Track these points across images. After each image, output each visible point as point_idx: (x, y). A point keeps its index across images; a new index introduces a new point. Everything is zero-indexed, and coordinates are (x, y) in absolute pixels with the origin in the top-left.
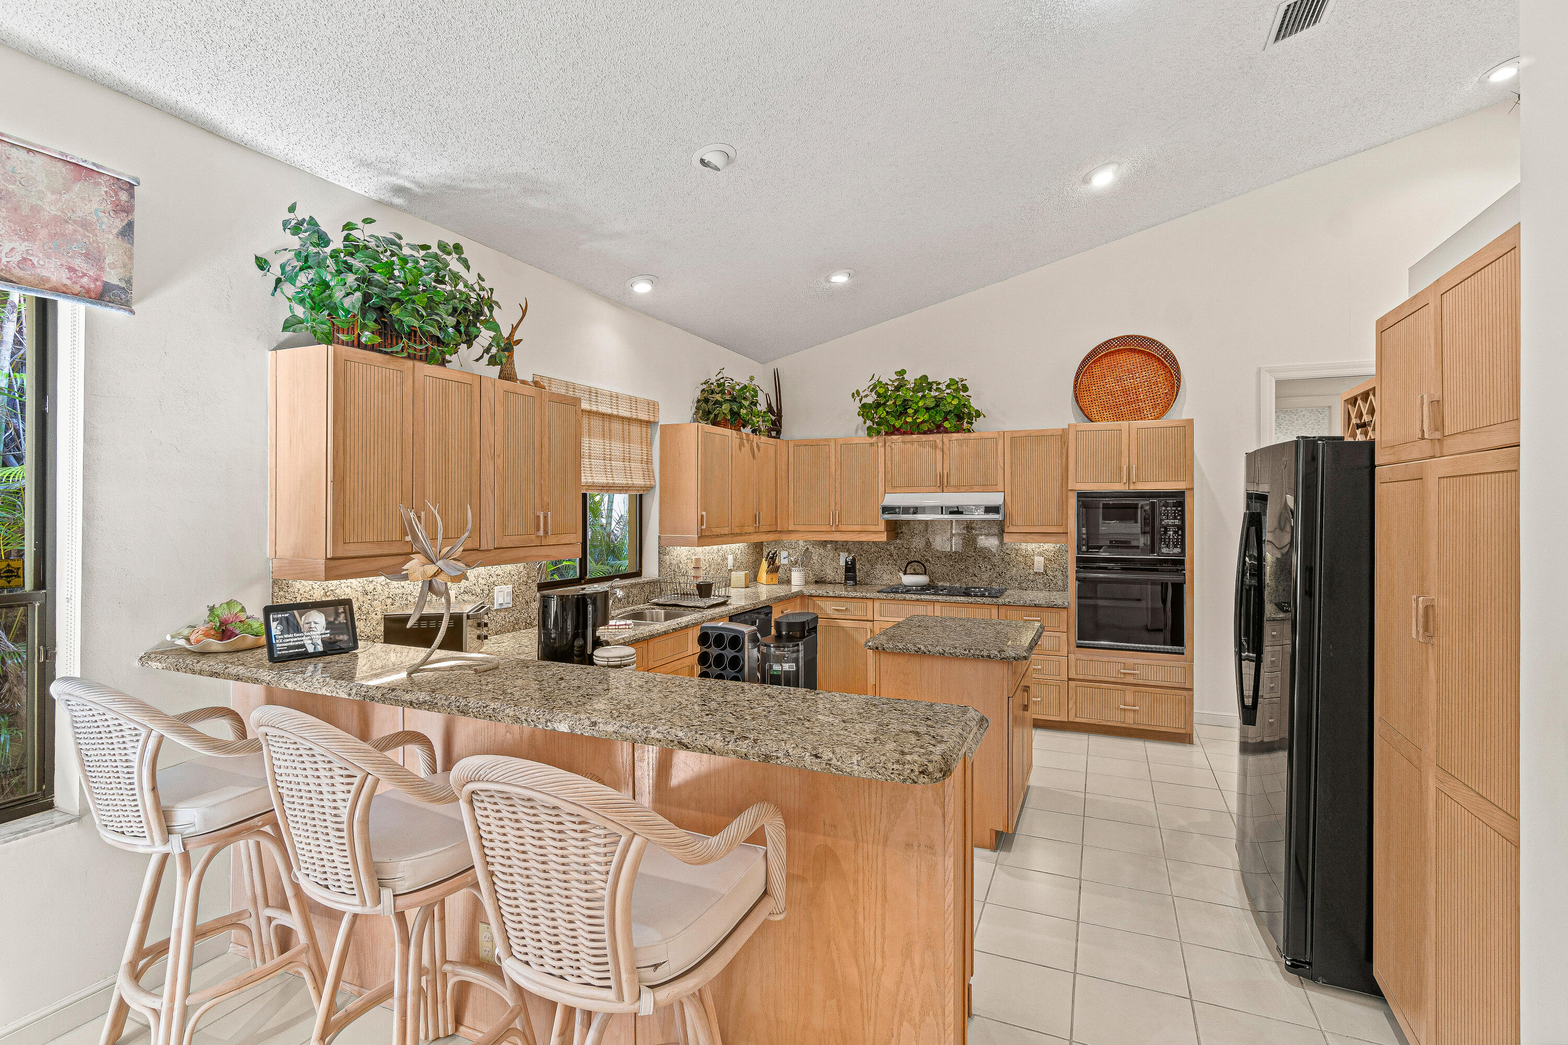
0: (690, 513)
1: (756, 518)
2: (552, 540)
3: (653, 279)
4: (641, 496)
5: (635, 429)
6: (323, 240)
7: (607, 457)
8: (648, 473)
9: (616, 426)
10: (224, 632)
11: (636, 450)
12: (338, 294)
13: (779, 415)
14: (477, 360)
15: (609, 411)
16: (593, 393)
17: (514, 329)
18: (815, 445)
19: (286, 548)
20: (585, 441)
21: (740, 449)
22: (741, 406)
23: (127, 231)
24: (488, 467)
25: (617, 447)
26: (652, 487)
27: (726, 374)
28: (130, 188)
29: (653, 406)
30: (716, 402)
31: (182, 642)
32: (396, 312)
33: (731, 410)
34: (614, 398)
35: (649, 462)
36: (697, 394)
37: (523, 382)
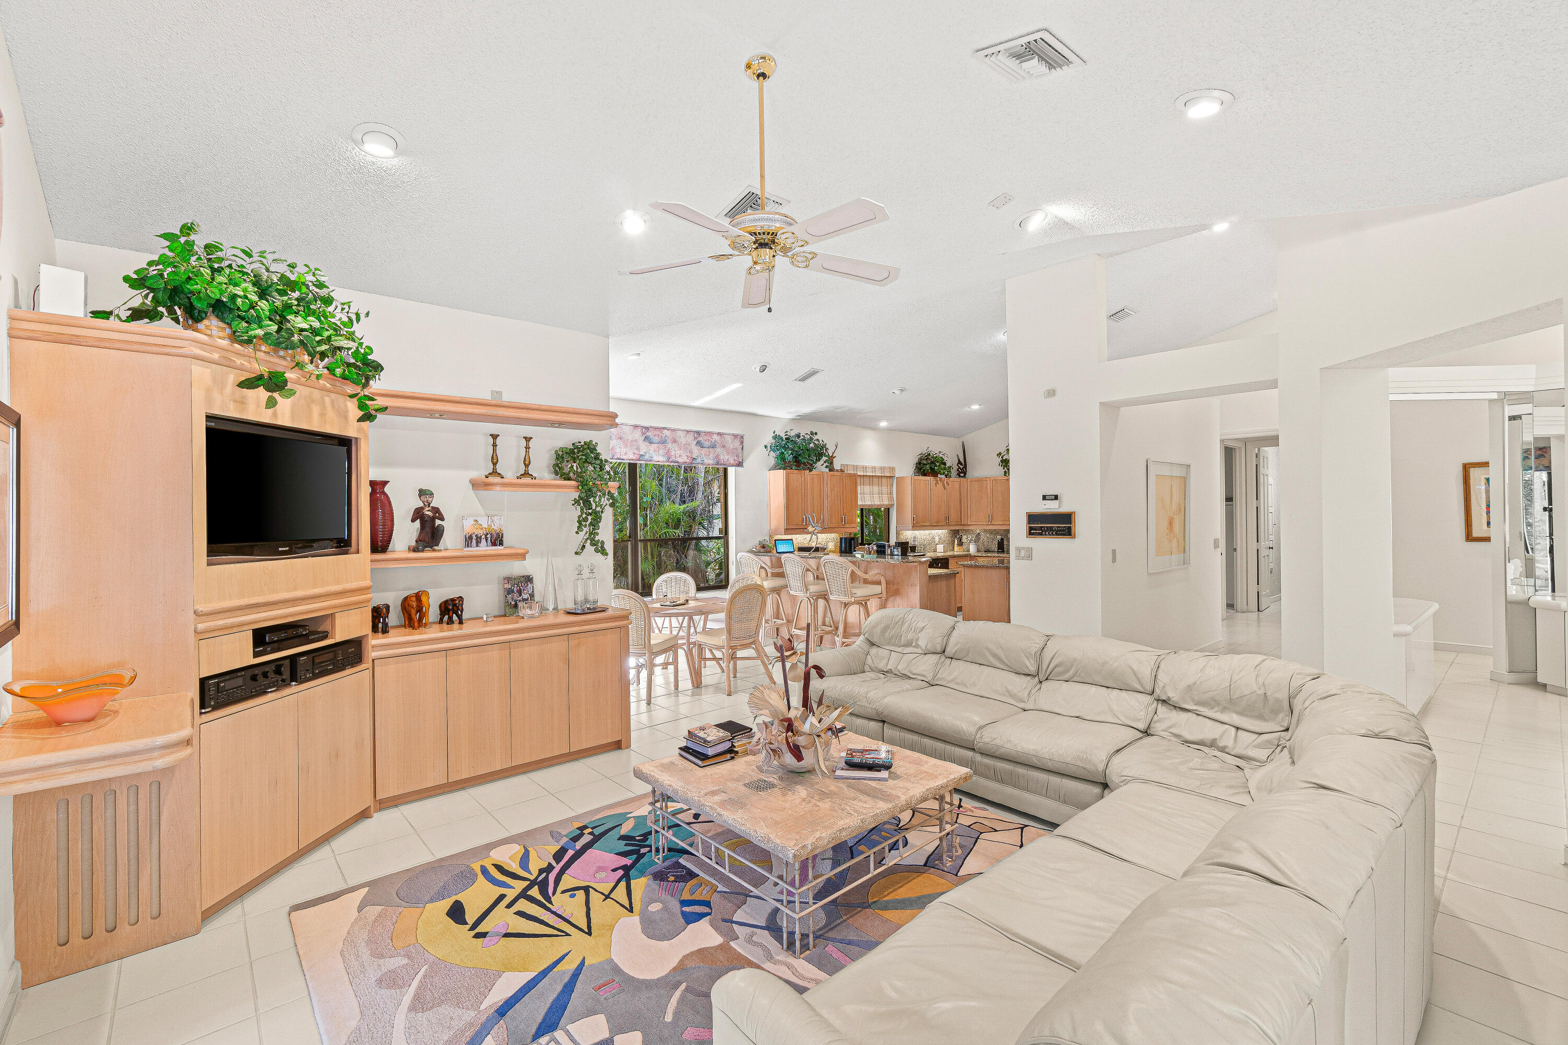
0: (908, 516)
1: (947, 518)
2: (847, 526)
3: (887, 420)
4: (888, 509)
5: (884, 480)
6: (782, 439)
7: (872, 493)
8: (891, 498)
9: (875, 480)
10: (763, 547)
11: (885, 489)
12: (787, 456)
13: (965, 466)
14: (822, 465)
15: (872, 474)
16: (865, 468)
17: (833, 453)
18: (980, 480)
19: (773, 527)
20: (859, 488)
21: (936, 486)
22: (936, 466)
23: (742, 448)
24: (826, 501)
25: (876, 489)
26: (893, 505)
27: (930, 449)
28: (742, 437)
29: (892, 469)
30: (924, 464)
31: (754, 549)
32: (800, 458)
33: (931, 468)
34: (874, 468)
35: (891, 493)
36: (916, 460)
37: (837, 471)
